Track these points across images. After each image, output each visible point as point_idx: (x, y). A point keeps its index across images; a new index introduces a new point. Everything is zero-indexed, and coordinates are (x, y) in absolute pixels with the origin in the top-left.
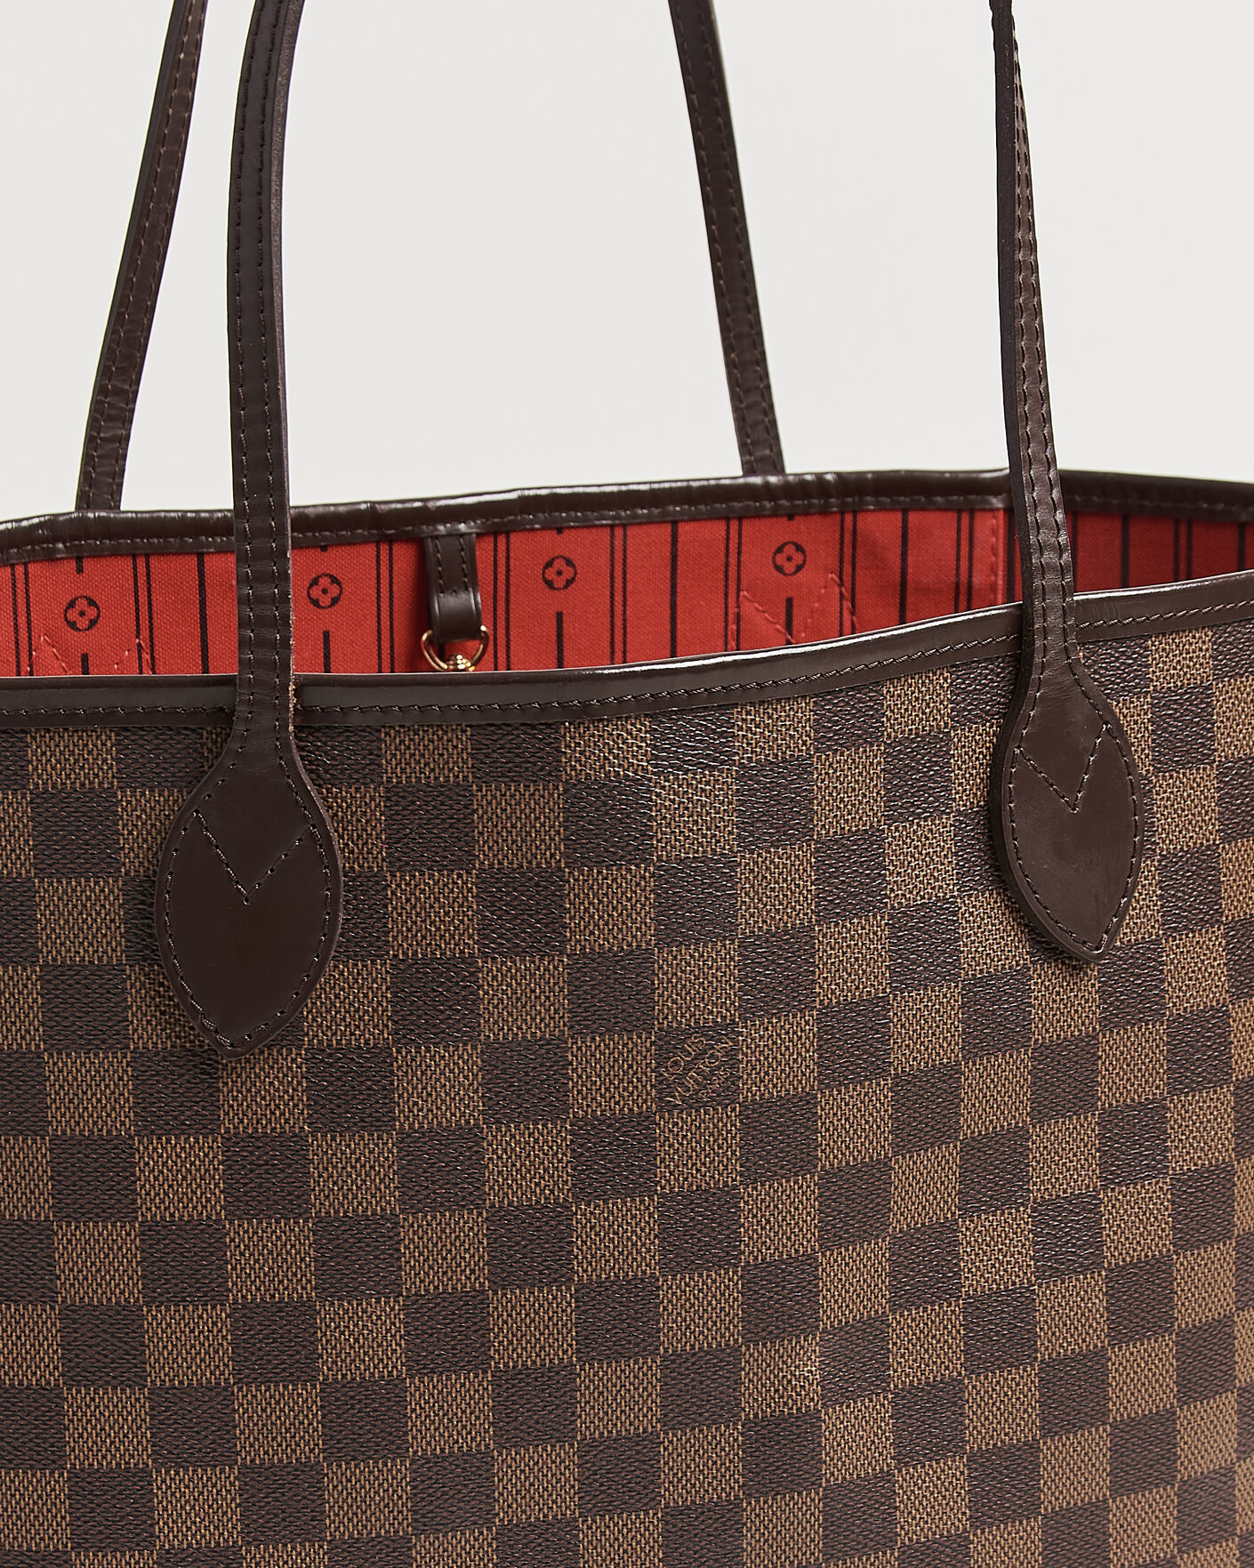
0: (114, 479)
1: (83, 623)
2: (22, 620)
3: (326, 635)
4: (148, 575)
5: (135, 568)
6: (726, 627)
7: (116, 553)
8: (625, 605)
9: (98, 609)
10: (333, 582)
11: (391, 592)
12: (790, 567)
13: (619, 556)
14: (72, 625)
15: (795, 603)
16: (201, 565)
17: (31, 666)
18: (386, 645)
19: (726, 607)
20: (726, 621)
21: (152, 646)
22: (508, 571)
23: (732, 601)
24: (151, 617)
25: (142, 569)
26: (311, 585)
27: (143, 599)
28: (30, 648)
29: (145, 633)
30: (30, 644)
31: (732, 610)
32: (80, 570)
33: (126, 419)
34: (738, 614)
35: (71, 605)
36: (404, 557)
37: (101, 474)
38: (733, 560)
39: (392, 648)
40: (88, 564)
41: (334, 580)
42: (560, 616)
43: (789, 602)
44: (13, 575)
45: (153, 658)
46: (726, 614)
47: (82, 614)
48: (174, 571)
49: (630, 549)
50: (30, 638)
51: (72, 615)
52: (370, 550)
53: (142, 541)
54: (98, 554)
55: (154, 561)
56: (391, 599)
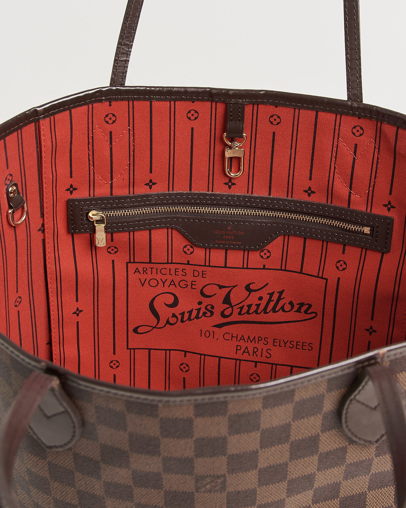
0: (123, 74)
1: (110, 122)
2: (90, 121)
3: (192, 129)
4: (133, 107)
5: (129, 105)
6: (333, 149)
7: (122, 100)
8: (297, 134)
9: (116, 117)
10: (195, 112)
11: (216, 117)
12: (357, 134)
13: (296, 118)
14: (107, 122)
15: (358, 146)
16: (151, 105)
17: (93, 134)
18: (213, 134)
19: (333, 142)
20: (333, 147)
21: (134, 129)
22: (257, 116)
23: (336, 140)
24: (133, 121)
25: (131, 105)
26: (188, 113)
27: (131, 115)
28: (93, 129)
29: (131, 125)
30: (93, 128)
31: (335, 143)
32: (110, 105)
33: (128, 54)
34: (337, 145)
35: (107, 116)
36: (221, 107)
37: (119, 72)
38: (337, 128)
39: (215, 135)
40: (113, 103)
41: (196, 112)
42: (274, 133)
43: (356, 145)
44: (88, 108)
45: (134, 133)
46: (333, 145)
47: (110, 119)
48: (142, 106)
49: (300, 117)
50: (93, 126)
51: (107, 119)
52: (209, 104)
53: (131, 96)
54: (116, 100)
55: (135, 103)
56: (215, 120)
